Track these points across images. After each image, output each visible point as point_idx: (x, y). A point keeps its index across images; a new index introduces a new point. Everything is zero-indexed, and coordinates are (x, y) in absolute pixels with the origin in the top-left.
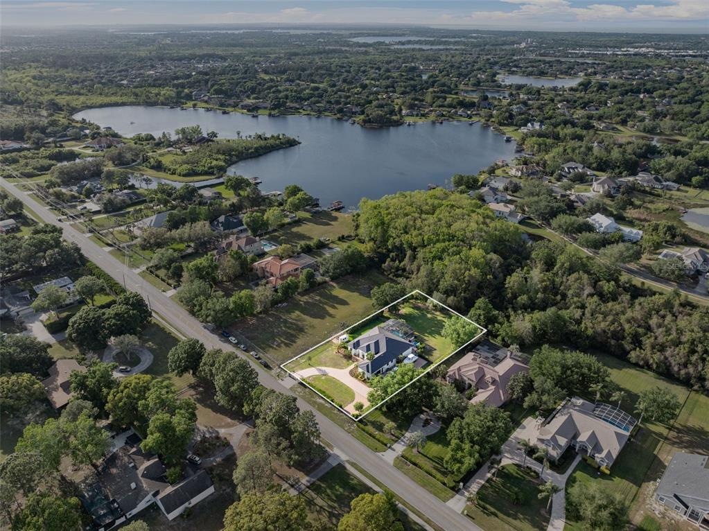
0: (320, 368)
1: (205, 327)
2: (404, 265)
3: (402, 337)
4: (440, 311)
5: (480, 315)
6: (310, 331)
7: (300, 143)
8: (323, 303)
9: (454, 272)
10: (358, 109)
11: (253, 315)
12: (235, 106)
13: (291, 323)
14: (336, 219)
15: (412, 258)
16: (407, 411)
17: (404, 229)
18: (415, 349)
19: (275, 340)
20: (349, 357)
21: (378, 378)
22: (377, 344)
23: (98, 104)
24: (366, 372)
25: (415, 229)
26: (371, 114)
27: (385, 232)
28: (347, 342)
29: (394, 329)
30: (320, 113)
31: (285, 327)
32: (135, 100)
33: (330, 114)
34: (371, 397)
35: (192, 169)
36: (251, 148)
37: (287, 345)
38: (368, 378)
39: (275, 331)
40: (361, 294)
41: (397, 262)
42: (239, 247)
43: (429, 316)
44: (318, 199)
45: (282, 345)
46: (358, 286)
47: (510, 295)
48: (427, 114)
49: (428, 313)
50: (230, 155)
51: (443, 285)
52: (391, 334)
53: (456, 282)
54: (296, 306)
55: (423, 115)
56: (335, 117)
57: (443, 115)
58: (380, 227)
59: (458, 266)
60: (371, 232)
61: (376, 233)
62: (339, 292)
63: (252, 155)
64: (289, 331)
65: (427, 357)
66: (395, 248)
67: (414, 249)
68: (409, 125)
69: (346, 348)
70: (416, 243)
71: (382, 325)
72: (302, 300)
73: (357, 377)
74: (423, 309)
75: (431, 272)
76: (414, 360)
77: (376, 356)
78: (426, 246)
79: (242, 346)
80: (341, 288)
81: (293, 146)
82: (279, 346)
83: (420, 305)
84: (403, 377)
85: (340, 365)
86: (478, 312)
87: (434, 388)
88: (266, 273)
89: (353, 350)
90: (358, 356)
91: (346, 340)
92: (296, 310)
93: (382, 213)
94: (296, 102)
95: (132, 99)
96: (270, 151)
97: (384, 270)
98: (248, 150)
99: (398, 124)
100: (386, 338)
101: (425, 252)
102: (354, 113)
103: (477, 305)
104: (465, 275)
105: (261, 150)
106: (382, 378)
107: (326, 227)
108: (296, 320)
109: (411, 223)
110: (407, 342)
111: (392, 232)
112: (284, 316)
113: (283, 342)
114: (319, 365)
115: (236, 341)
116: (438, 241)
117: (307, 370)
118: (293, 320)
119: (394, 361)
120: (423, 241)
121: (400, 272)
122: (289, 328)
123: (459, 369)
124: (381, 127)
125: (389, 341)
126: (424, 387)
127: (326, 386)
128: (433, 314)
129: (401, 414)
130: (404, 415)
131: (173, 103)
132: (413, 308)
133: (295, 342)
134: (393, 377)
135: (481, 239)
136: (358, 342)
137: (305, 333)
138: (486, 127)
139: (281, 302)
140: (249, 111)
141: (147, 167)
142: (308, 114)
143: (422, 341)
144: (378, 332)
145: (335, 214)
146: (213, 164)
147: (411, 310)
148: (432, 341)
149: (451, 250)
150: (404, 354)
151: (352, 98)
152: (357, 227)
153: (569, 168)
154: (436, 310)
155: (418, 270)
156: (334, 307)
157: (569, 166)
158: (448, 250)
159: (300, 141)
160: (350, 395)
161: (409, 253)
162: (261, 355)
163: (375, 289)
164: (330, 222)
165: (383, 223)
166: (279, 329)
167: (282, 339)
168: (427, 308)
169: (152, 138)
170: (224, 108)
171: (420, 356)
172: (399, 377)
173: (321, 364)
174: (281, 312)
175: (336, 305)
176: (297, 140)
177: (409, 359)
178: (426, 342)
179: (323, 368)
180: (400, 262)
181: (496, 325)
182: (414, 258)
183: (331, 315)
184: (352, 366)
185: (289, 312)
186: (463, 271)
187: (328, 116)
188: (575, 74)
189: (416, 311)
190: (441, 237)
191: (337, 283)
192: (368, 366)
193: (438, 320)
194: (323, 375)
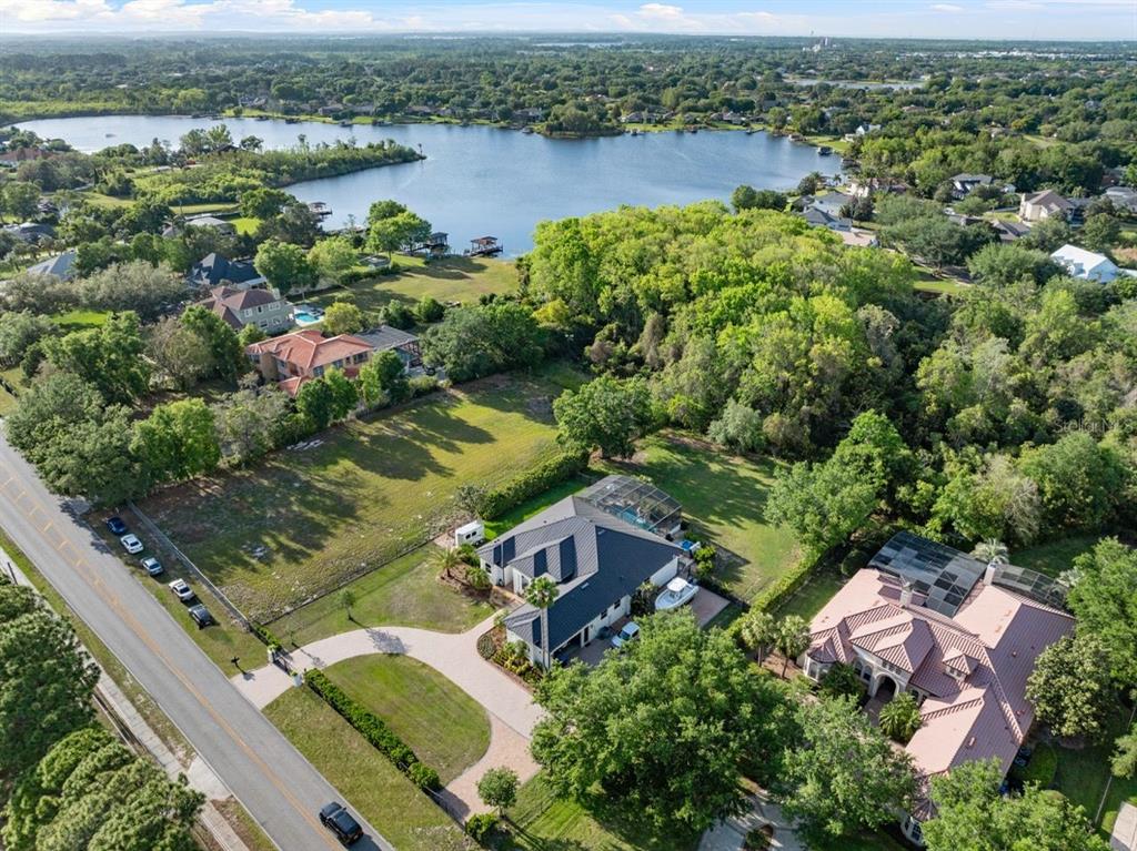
0: (383, 629)
1: (66, 508)
2: (640, 351)
3: (645, 526)
4: (743, 455)
5: (869, 459)
6: (372, 514)
7: (423, 158)
8: (424, 440)
9: (780, 347)
10: (540, 112)
11: (213, 471)
12: (313, 112)
13: (322, 492)
14: (481, 268)
15: (658, 329)
16: (683, 813)
17: (636, 265)
18: (688, 562)
19: (259, 542)
20: (480, 592)
21: (569, 671)
22: (568, 548)
23: (56, 112)
24: (531, 645)
25: (664, 261)
26: (563, 114)
27: (590, 274)
28: (479, 544)
29: (620, 503)
30: (467, 121)
31: (303, 502)
32: (128, 107)
33: (487, 122)
34: (543, 746)
35: (190, 191)
36: (323, 160)
37: (293, 556)
38: (537, 663)
39: (270, 514)
40: (528, 416)
41: (622, 344)
42: (229, 313)
43: (715, 467)
44: (445, 235)
45: (279, 558)
46: (522, 396)
47: (933, 407)
48: (666, 120)
49: (711, 459)
50: (277, 171)
51: (750, 382)
52: (612, 517)
53: (786, 374)
54: (349, 448)
55: (660, 122)
56: (497, 125)
57: (695, 122)
58: (577, 265)
59: (788, 333)
60: (558, 278)
61: (570, 279)
62: (469, 411)
63: (324, 173)
64: (310, 514)
65: (726, 586)
66: (616, 309)
67: (663, 308)
68: (635, 134)
69: (474, 563)
70: (670, 291)
71: (585, 492)
72: (366, 431)
73: (500, 662)
74: (696, 453)
75: (714, 355)
76: (687, 596)
77: (564, 590)
78: (694, 298)
79: (150, 562)
80: (478, 402)
81: (410, 161)
82: (267, 560)
83: (686, 440)
84: (662, 672)
85: (448, 618)
86: (864, 449)
87: (779, 712)
88: (281, 369)
89: (495, 568)
90: (510, 587)
91: (474, 539)
92: (345, 457)
93: (583, 233)
94: (426, 104)
95: (125, 104)
96: (362, 169)
97: (591, 362)
98: (315, 164)
99: (615, 132)
100: (598, 528)
101: (694, 312)
102: (534, 119)
103: (855, 432)
104: (811, 354)
105: (343, 166)
106: (584, 673)
107: (459, 281)
108: (337, 484)
109: (655, 249)
110: (662, 540)
111: (609, 273)
112: (307, 472)
113: (282, 547)
114: (382, 621)
115: (139, 547)
116: (725, 283)
117: (341, 636)
118: (330, 482)
119: (625, 601)
120: (687, 284)
121: (629, 367)
122: (312, 506)
123: (844, 628)
124: (581, 138)
125: (606, 538)
126: (746, 710)
127: (391, 696)
128: (726, 462)
129: (659, 821)
130: (670, 823)
131: (199, 109)
132: (667, 448)
133: (319, 547)
134: (625, 674)
135: (833, 279)
136: (511, 541)
137: (358, 519)
138: (777, 137)
139: (305, 437)
140: (336, 118)
141: (102, 193)
142: (446, 122)
143: (705, 538)
144: (572, 513)
145: (478, 260)
146: (235, 183)
147: (665, 453)
148: (736, 537)
149: (762, 302)
150: (656, 579)
151: (528, 96)
152: (527, 281)
153: (963, 183)
154: (732, 453)
155: (678, 355)
156: (451, 448)
157: (963, 179)
158: (755, 301)
159: (423, 154)
160: (474, 728)
161: (651, 318)
162: (202, 590)
163: (564, 396)
164: (468, 274)
165: (585, 254)
166: (283, 511)
167: (282, 539)
168: (708, 449)
169: (134, 150)
170: (290, 116)
171: (705, 584)
172: (649, 670)
173: (388, 617)
174: (300, 463)
175: (458, 443)
176: (418, 152)
177: (673, 594)
178: (717, 540)
179: (393, 631)
180: (629, 345)
181: (921, 485)
182: (663, 329)
183: (439, 470)
184: (487, 624)
185: (324, 460)
186: (803, 346)
187: (483, 124)
188: (914, 77)
189: (679, 457)
190: (732, 277)
191: (468, 392)
192: (537, 624)
193: (740, 479)
194: (391, 655)
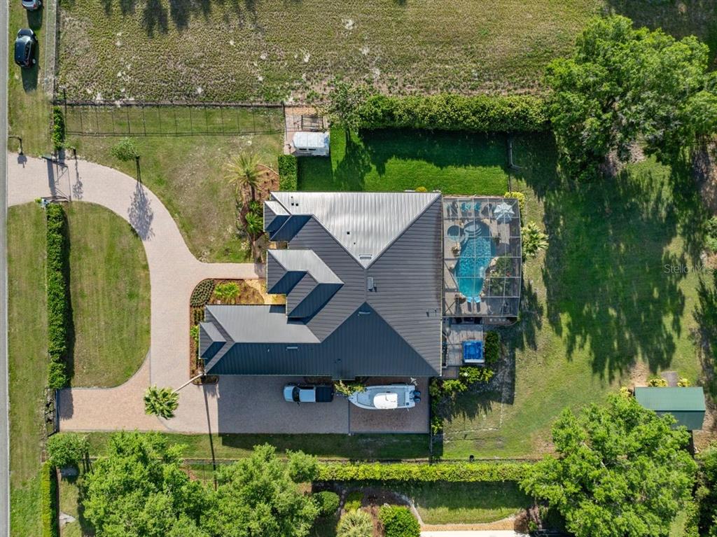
0: (150, 195)
114: (157, 184)
194: (133, 230)
